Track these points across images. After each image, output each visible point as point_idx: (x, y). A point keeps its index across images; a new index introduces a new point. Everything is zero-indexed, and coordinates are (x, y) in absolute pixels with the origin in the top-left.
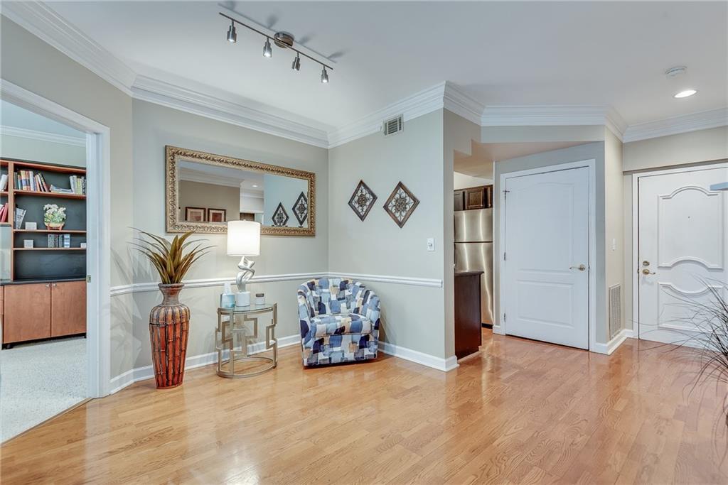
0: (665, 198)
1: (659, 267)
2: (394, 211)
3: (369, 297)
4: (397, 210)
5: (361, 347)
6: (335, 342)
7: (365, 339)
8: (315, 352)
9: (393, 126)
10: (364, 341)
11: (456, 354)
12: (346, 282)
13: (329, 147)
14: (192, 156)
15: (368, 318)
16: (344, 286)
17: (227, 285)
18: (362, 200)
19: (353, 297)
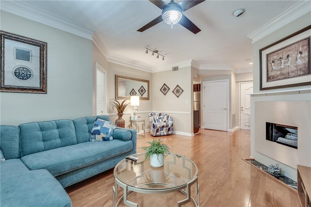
0: (247, 89)
1: (245, 109)
2: (175, 93)
3: (169, 117)
4: (177, 93)
5: (168, 131)
6: (161, 130)
7: (169, 129)
8: (157, 132)
9: (175, 69)
10: (169, 130)
11: (194, 132)
12: (161, 113)
13: (153, 72)
14: (121, 77)
15: (170, 123)
16: (160, 115)
17: (132, 114)
18: (165, 89)
19: (164, 118)
